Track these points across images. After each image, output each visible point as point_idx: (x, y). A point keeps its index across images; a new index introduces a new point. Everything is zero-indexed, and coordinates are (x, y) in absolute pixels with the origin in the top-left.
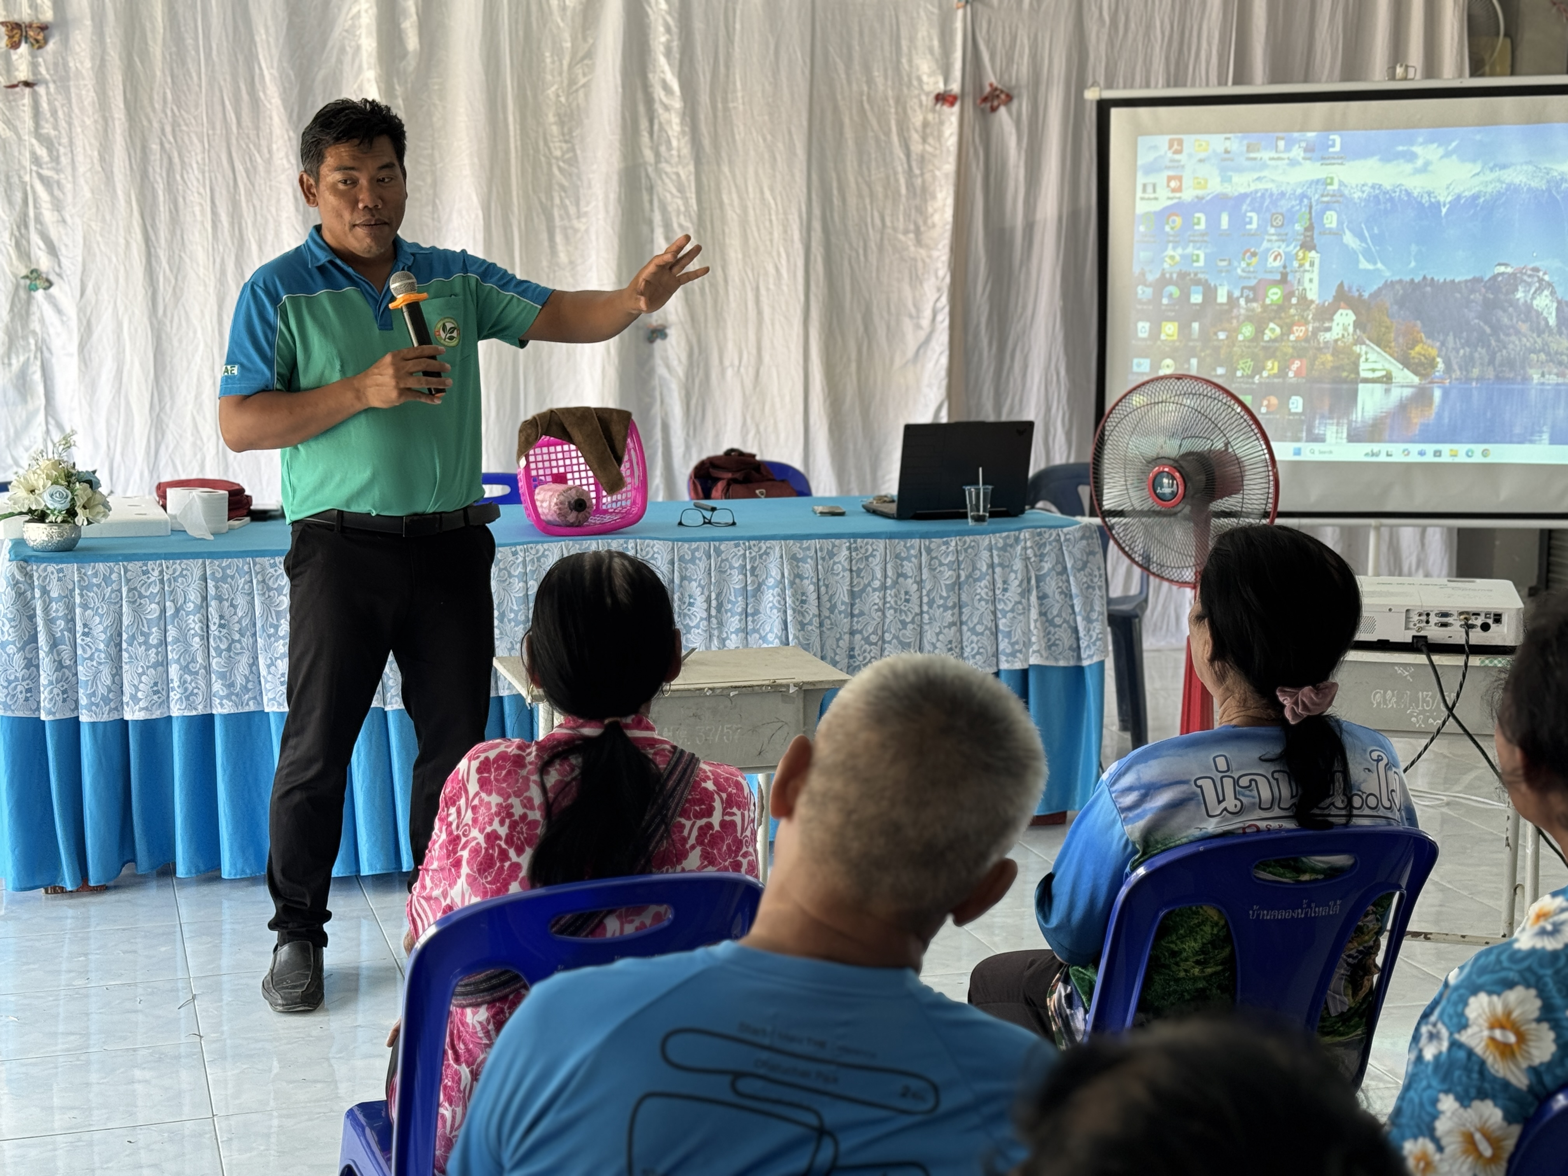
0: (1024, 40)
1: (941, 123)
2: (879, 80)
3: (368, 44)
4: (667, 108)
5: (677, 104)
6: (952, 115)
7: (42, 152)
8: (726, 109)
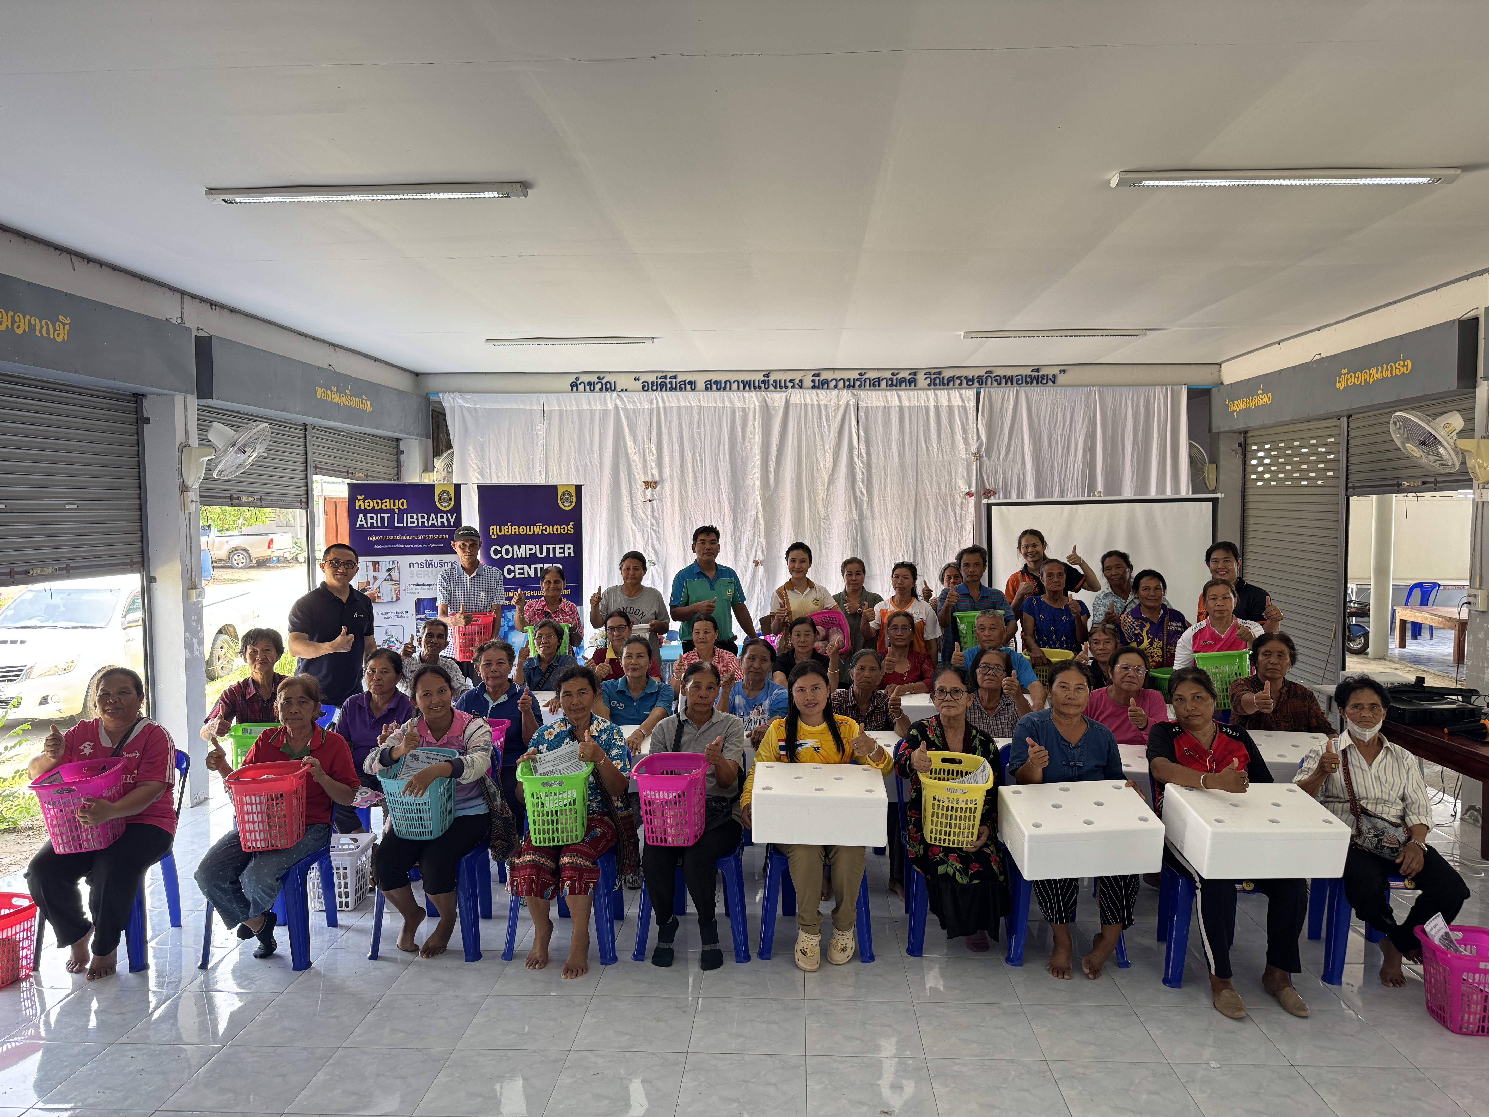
0: (1000, 472)
1: (968, 503)
2: (943, 488)
3: (758, 483)
4: (862, 500)
5: (865, 499)
6: (972, 500)
7: (654, 522)
8: (884, 500)
